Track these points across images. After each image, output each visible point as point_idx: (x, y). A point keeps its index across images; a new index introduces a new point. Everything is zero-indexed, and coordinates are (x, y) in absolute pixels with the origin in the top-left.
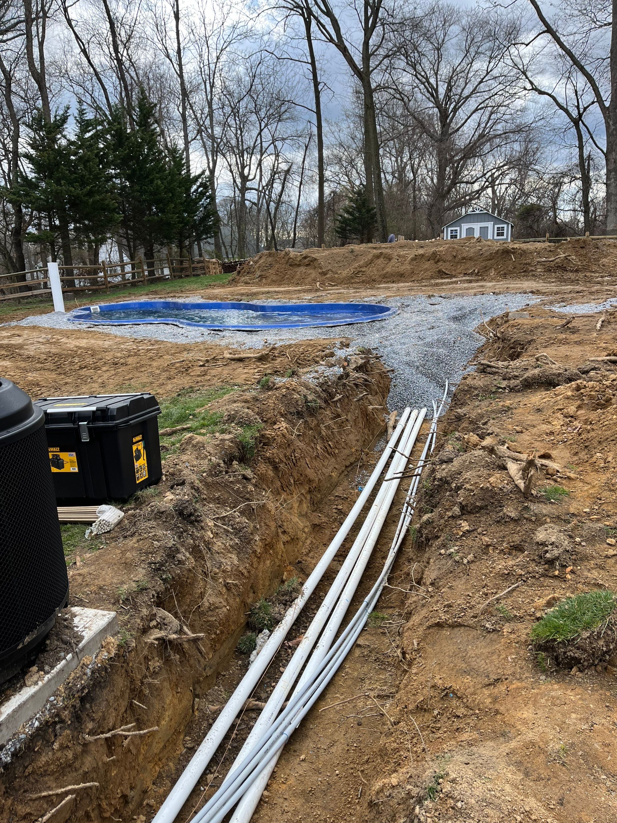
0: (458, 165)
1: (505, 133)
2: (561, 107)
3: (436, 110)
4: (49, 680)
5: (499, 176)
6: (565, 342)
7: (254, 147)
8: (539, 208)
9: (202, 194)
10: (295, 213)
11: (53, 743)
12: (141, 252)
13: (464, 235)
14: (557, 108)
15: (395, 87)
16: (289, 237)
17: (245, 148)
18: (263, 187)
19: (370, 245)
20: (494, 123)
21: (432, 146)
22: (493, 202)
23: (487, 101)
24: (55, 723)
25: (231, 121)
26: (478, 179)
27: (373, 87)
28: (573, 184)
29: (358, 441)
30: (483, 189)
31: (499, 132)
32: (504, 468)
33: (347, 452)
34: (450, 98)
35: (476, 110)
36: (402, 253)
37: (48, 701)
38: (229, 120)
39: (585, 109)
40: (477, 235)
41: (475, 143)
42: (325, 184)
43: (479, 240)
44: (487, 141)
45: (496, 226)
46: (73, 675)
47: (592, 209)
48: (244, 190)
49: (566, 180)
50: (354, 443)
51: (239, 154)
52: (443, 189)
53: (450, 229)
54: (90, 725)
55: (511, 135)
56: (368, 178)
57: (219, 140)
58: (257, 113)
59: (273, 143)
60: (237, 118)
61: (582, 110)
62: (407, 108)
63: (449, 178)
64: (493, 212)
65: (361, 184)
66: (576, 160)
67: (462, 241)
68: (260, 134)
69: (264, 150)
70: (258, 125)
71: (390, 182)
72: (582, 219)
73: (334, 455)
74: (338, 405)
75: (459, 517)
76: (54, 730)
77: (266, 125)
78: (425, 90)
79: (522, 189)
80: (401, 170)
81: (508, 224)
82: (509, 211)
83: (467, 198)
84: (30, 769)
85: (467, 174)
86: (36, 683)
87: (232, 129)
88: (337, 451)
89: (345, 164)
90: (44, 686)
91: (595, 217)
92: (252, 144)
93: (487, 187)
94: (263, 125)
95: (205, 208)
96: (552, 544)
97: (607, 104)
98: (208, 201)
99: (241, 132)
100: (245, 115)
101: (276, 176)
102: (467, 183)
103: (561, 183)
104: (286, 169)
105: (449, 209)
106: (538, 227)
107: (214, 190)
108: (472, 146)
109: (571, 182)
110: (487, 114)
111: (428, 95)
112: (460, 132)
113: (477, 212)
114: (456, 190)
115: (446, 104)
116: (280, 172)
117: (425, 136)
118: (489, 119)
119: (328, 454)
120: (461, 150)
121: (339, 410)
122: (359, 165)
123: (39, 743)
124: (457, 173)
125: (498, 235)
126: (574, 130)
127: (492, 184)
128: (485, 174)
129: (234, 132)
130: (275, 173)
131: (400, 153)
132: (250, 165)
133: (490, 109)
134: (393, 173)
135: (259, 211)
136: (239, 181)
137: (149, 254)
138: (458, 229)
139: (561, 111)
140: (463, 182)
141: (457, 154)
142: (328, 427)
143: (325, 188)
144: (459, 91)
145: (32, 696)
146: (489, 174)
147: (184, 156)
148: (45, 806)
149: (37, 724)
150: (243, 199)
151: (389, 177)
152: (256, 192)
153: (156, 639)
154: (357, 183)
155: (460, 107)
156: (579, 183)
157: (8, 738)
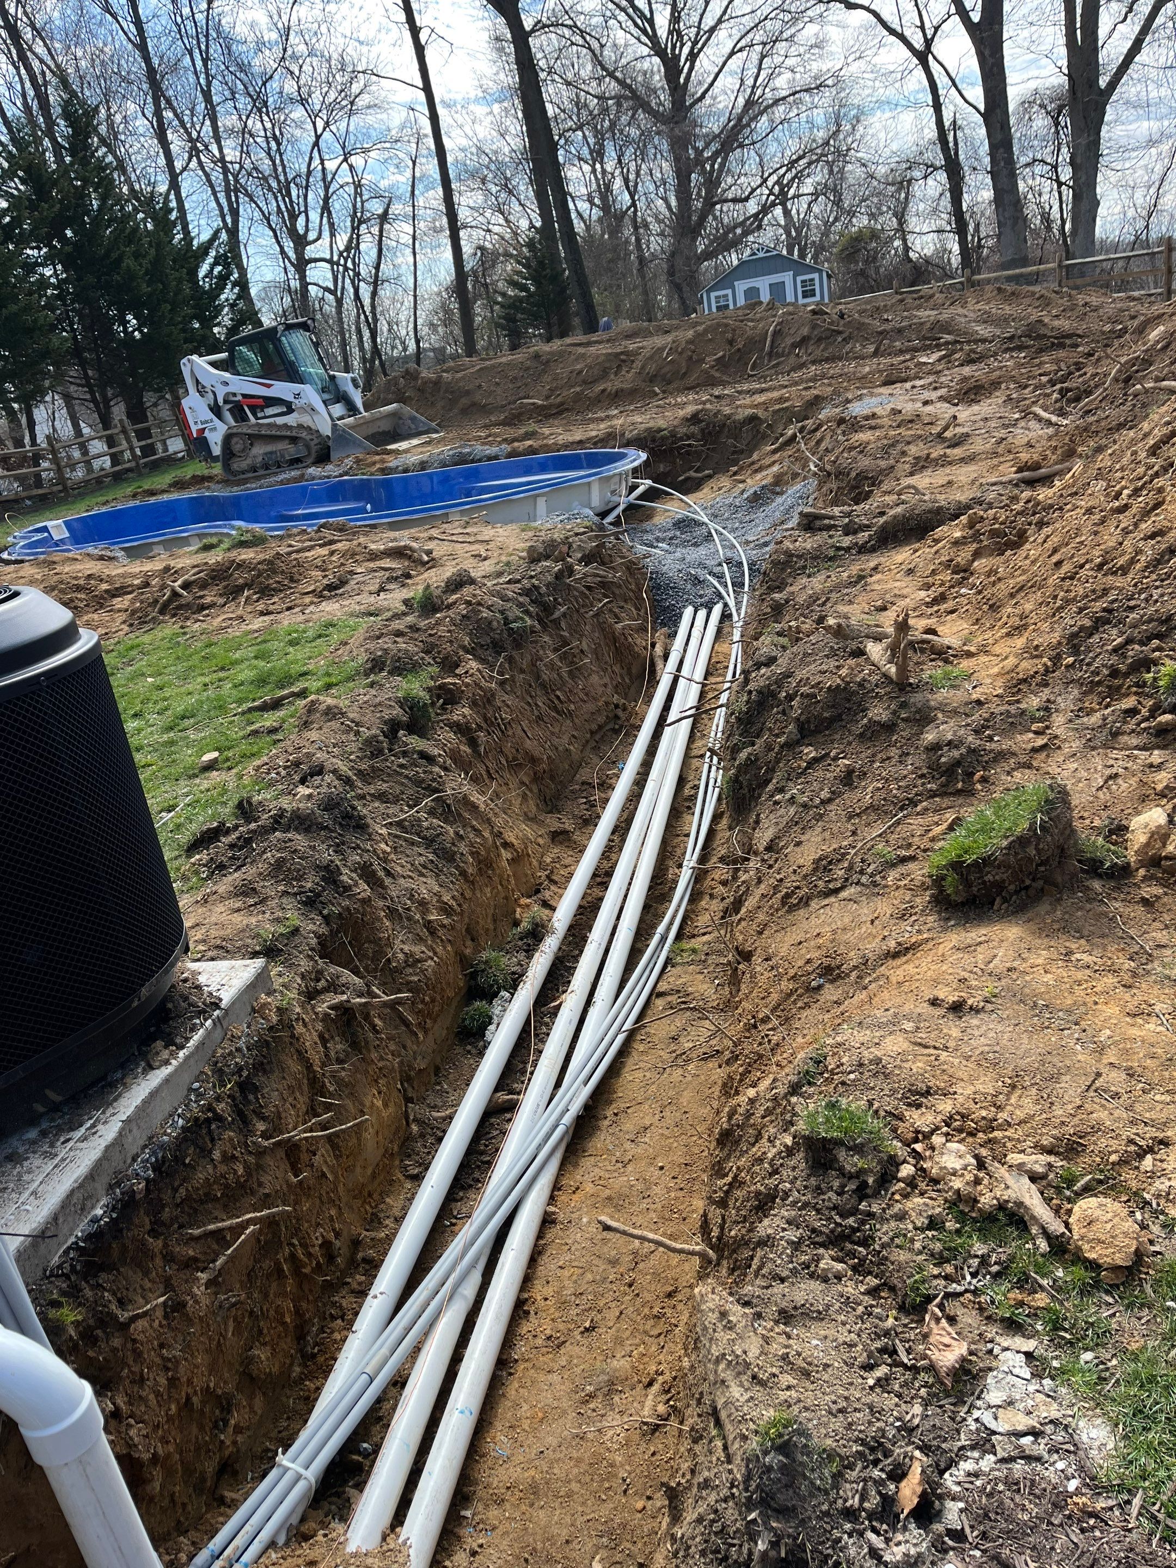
0: (712, 166)
1: (794, 94)
2: (892, 32)
3: (656, 60)
4: (187, 1058)
5: (793, 179)
6: (944, 462)
7: (309, 173)
8: (874, 235)
9: (223, 278)
10: (411, 298)
11: (210, 1152)
12: (119, 411)
13: (741, 301)
14: (885, 33)
15: (570, 22)
16: (405, 349)
17: (290, 177)
18: (341, 254)
19: (568, 340)
20: (770, 77)
21: (658, 133)
22: (788, 234)
23: (750, 35)
24: (208, 1121)
25: (254, 124)
26: (753, 190)
27: (528, 28)
28: (930, 181)
29: (605, 685)
30: (765, 209)
31: (784, 93)
32: (860, 653)
33: (590, 707)
34: (680, 36)
35: (732, 53)
36: (631, 347)
37: (191, 1090)
38: (250, 123)
39: (937, 29)
40: (765, 297)
41: (740, 119)
42: (462, 233)
43: (771, 306)
44: (761, 113)
45: (799, 279)
46: (220, 1051)
47: (971, 228)
48: (301, 264)
49: (917, 174)
50: (600, 690)
51: (280, 191)
52: (690, 217)
53: (713, 295)
54: (261, 1126)
55: (806, 97)
56: (545, 213)
57: (237, 166)
58: (303, 102)
59: (346, 160)
60: (265, 118)
61: (929, 33)
62: (600, 64)
63: (699, 194)
64: (790, 252)
65: (532, 226)
66: (931, 132)
67: (740, 313)
68: (316, 144)
69: (329, 178)
70: (310, 127)
71: (586, 216)
72: (956, 248)
73: (570, 715)
74: (563, 625)
75: (798, 743)
76: (210, 1132)
77: (327, 124)
78: (630, 23)
79: (838, 203)
80: (605, 191)
81: (820, 271)
82: (820, 248)
83: (739, 231)
84: (182, 1192)
85: (730, 186)
86: (167, 1062)
87: (258, 140)
88: (572, 707)
89: (494, 189)
90: (181, 1066)
91: (980, 240)
92: (304, 170)
93: (774, 204)
94: (320, 124)
95: (232, 306)
96: (950, 743)
97: (976, 17)
98: (236, 290)
99: (279, 144)
100: (280, 109)
101: (363, 228)
102: (735, 200)
103: (909, 182)
104: (380, 211)
105: (708, 255)
106: (877, 272)
107: (243, 272)
108: (735, 126)
109: (925, 177)
110: (755, 57)
111: (636, 32)
112: (708, 101)
113: (761, 255)
114: (715, 218)
115: (674, 47)
116: (369, 219)
117: (641, 115)
118: (760, 69)
119: (558, 712)
120: (716, 136)
121: (566, 634)
122: (522, 188)
123: (191, 1151)
124: (712, 182)
125: (805, 295)
126: (920, 73)
127: (783, 198)
128: (765, 181)
129: (264, 145)
130: (361, 222)
131: (598, 154)
132: (306, 212)
133: (758, 48)
134: (590, 200)
135: (339, 302)
136: (289, 246)
137: (137, 413)
138: (729, 292)
139: (892, 38)
140: (726, 201)
141: (707, 146)
142: (551, 666)
143: (463, 243)
144: (696, 19)
145: (167, 1081)
146: (774, 178)
147: (173, 204)
148: (215, 1247)
149: (181, 1122)
150: (305, 285)
151: (583, 206)
152: (328, 266)
153: (331, 1008)
154: (524, 224)
155: (701, 50)
156: (942, 176)
157: (142, 1143)
